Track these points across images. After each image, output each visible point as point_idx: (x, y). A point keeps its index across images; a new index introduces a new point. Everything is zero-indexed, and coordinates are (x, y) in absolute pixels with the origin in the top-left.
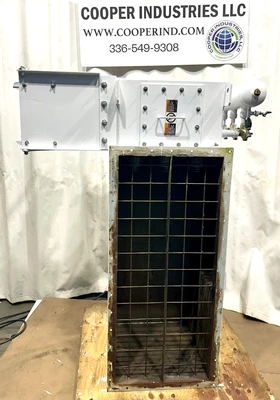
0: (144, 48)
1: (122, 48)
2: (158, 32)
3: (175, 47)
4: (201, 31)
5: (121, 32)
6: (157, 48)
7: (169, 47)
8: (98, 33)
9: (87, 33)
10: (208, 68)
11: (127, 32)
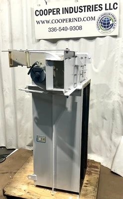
0: (65, 29)
1: (54, 29)
2: (72, 21)
3: (80, 28)
4: (93, 19)
5: (54, 21)
6: (71, 28)
7: (77, 28)
8: (43, 22)
9: (38, 22)
10: (98, 38)
11: (57, 21)
